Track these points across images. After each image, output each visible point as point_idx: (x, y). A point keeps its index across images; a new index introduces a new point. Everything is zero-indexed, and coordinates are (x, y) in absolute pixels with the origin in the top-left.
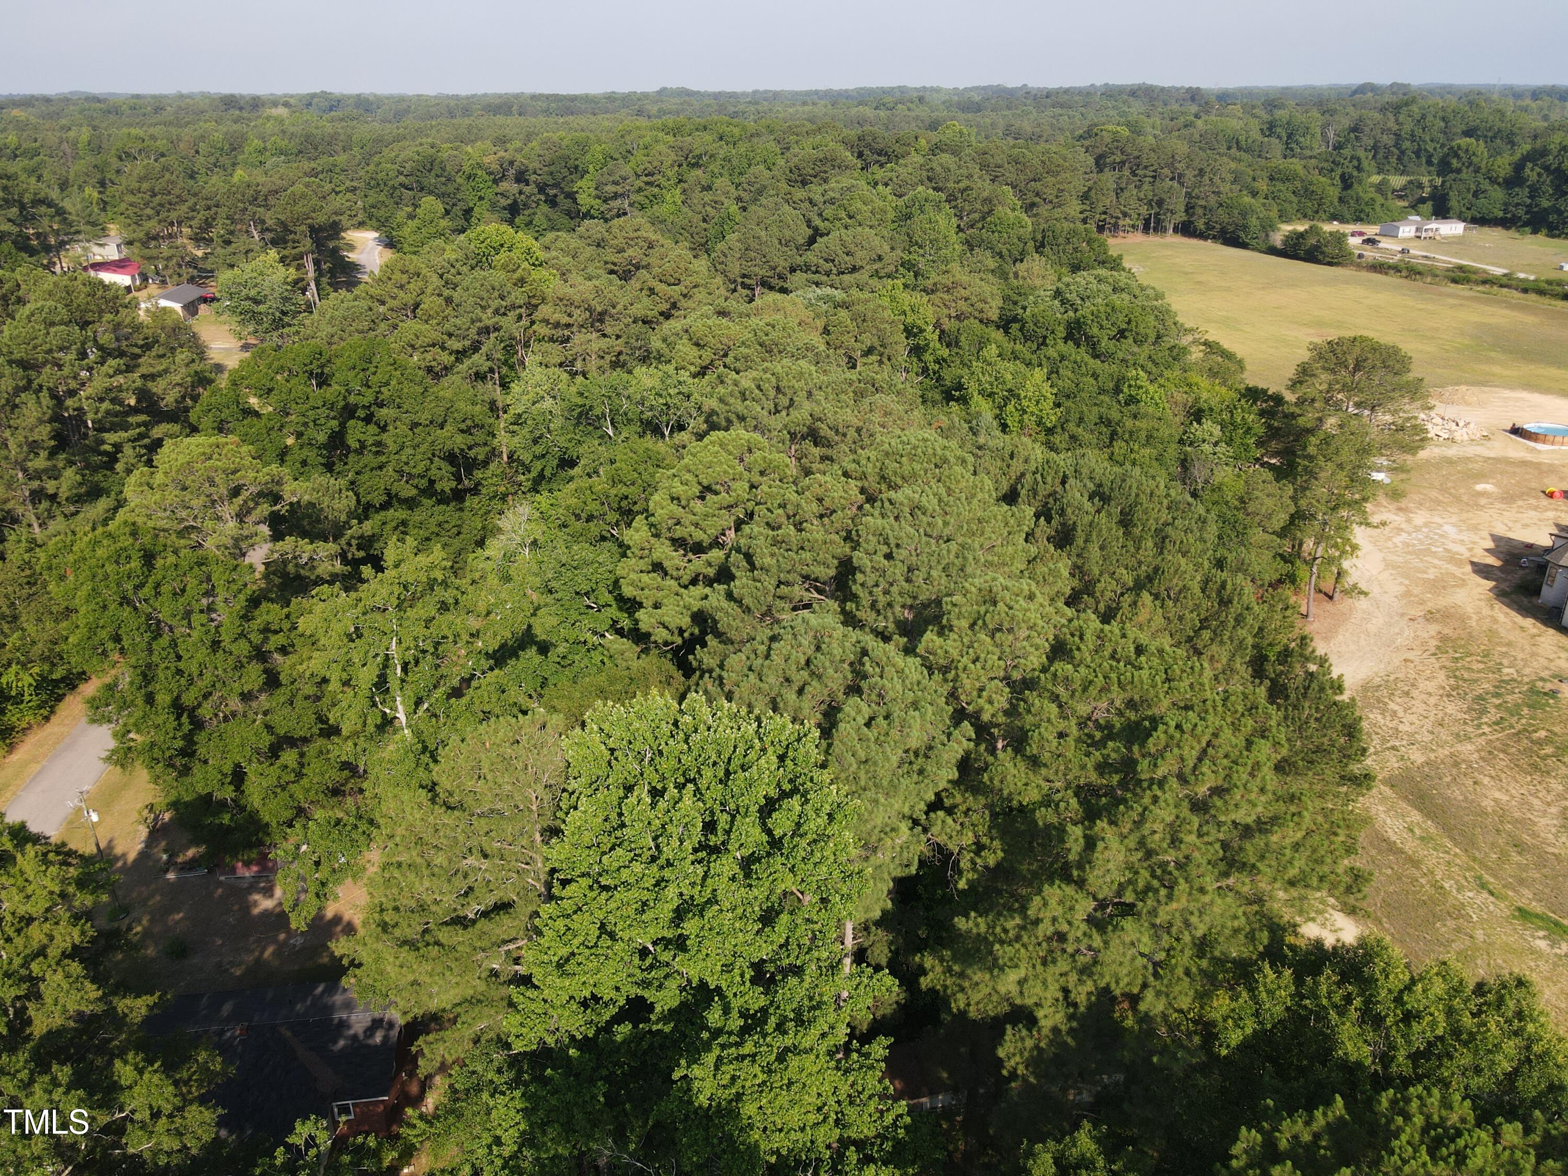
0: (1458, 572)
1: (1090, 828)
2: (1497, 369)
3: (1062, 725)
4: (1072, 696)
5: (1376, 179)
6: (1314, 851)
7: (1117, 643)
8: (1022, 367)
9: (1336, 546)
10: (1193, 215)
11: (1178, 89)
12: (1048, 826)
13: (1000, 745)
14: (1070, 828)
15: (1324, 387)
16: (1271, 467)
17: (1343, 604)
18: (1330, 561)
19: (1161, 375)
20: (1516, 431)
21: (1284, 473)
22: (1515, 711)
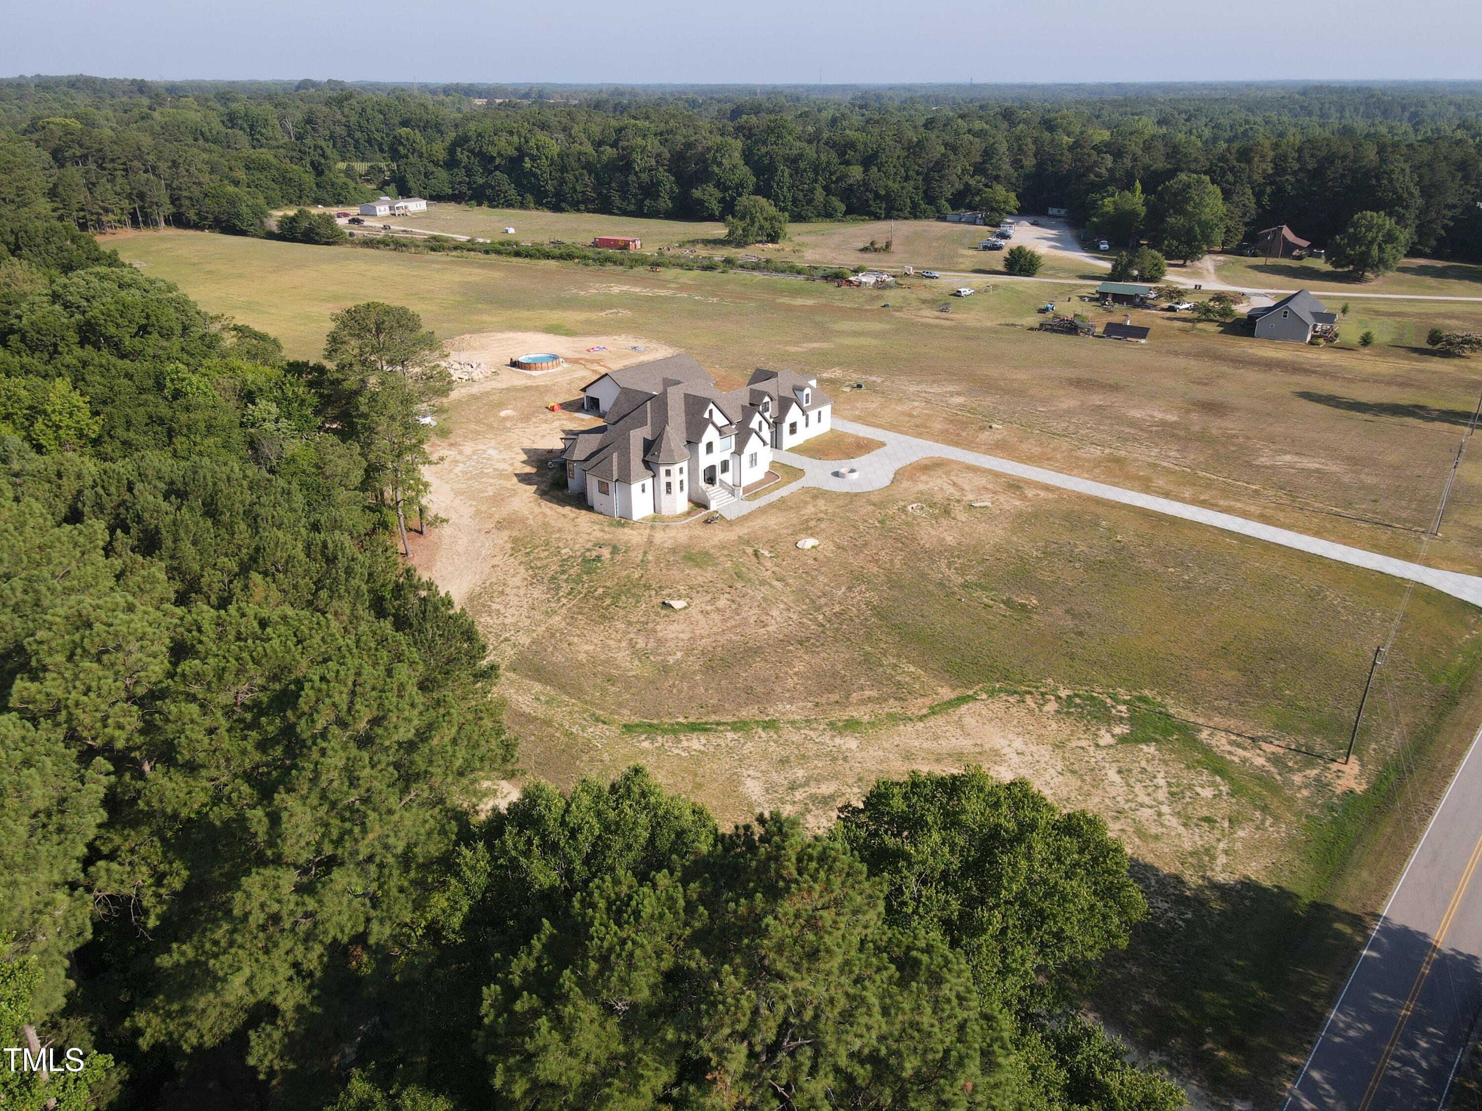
0: (508, 484)
1: (270, 804)
2: (486, 318)
3: (208, 722)
4: (209, 689)
5: (342, 165)
6: (469, 739)
7: (239, 624)
8: (40, 381)
9: (410, 487)
10: (181, 206)
11: (121, 81)
12: (227, 823)
13: (147, 768)
14: (249, 813)
15: (357, 351)
16: (335, 432)
17: (434, 535)
18: (410, 501)
19: (201, 365)
20: (514, 364)
21: (347, 433)
22: (578, 580)
